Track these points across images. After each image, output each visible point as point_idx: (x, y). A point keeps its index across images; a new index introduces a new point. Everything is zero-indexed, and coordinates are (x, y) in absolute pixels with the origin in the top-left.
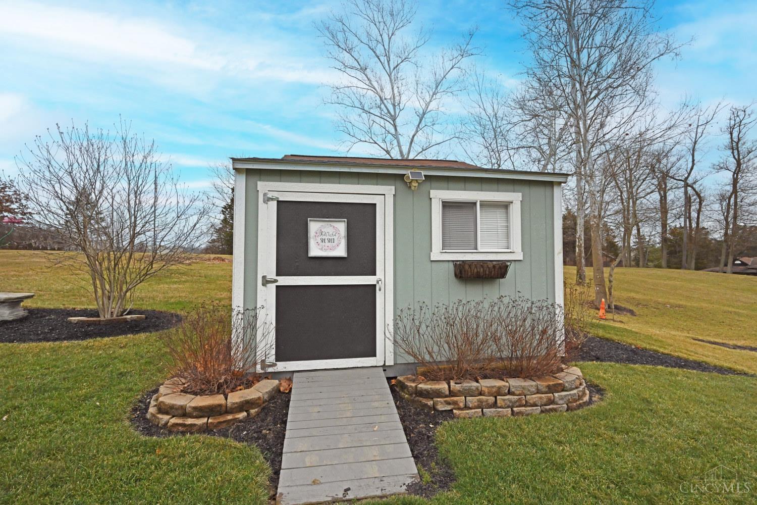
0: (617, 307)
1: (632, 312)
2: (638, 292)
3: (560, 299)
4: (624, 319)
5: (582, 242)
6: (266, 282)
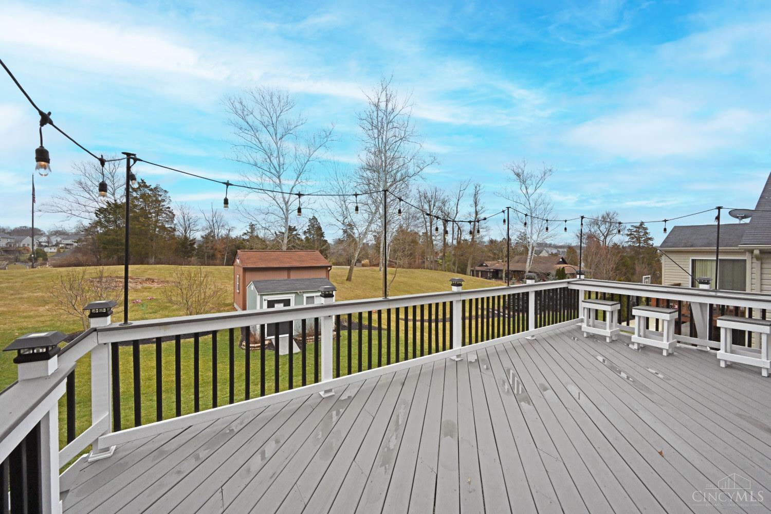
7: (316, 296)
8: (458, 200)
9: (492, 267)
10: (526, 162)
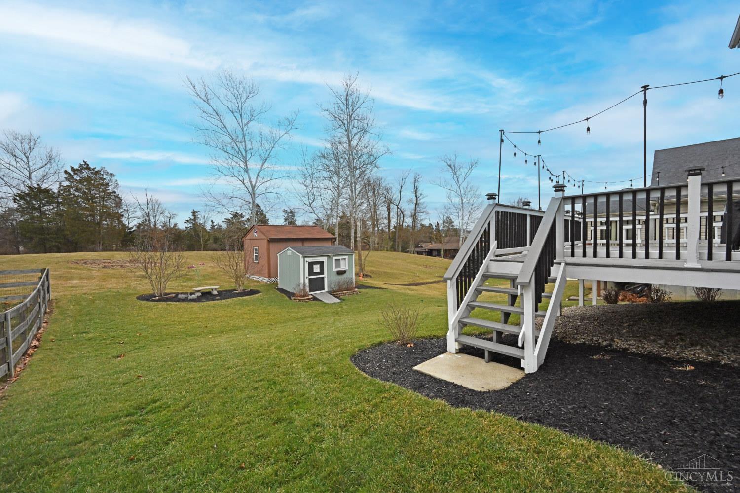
0: (366, 275)
1: (371, 276)
2: (374, 267)
3: (354, 277)
4: (368, 279)
5: (353, 244)
6: (307, 278)
7: (342, 259)
8: (401, 188)
9: (427, 248)
10: (457, 155)
